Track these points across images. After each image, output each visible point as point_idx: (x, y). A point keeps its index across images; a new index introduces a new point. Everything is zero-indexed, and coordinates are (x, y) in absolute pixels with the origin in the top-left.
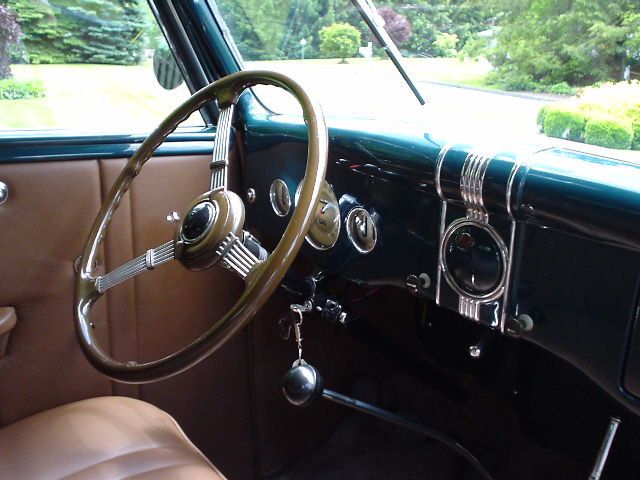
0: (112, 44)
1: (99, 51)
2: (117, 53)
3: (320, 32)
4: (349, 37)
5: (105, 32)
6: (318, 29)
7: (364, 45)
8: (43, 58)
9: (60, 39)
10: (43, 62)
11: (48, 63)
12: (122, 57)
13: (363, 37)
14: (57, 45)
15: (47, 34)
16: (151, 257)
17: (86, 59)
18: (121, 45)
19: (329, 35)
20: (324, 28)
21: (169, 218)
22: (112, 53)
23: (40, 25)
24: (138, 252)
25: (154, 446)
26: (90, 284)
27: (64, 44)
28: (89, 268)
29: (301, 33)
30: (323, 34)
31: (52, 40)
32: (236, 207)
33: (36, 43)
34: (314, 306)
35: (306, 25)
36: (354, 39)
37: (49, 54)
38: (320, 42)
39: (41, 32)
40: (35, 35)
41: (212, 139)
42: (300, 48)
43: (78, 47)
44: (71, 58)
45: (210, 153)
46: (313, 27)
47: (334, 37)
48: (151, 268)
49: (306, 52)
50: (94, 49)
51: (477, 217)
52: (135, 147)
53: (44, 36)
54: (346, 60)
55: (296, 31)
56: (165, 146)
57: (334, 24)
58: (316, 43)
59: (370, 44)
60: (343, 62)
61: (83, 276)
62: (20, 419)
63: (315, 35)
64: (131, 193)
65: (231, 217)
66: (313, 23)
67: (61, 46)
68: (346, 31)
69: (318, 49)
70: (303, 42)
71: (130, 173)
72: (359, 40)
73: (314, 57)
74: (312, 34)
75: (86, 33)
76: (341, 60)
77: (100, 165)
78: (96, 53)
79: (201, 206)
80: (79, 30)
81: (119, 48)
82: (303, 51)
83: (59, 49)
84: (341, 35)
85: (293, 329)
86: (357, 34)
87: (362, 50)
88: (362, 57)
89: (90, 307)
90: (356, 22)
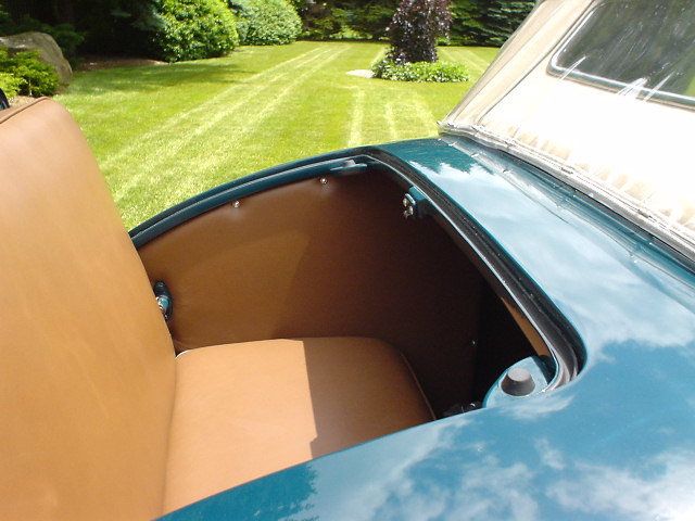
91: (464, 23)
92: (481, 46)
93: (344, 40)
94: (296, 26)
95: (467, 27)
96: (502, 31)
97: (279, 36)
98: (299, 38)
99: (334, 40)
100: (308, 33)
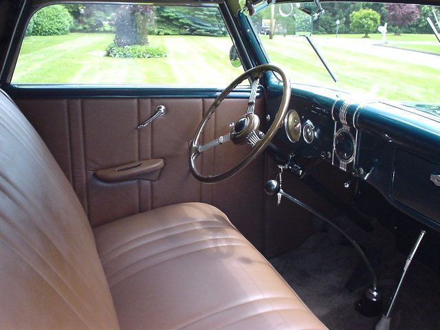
0: (209, 22)
1: (201, 27)
2: (212, 28)
3: (351, 15)
4: (371, 19)
5: (205, 15)
6: (350, 13)
7: (383, 24)
8: (166, 31)
9: (177, 19)
10: (165, 34)
11: (169, 34)
12: (215, 31)
13: (382, 18)
14: (175, 23)
15: (169, 16)
16: (222, 139)
17: (193, 32)
18: (215, 23)
19: (356, 17)
20: (354, 12)
21: (231, 125)
22: (209, 29)
23: (165, 10)
24: (216, 137)
25: (216, 220)
26: (196, 149)
27: (179, 22)
28: (196, 143)
29: (338, 16)
30: (352, 16)
31: (172, 20)
32: (256, 120)
33: (162, 22)
34: (288, 166)
35: (341, 10)
36: (375, 20)
37: (170, 29)
38: (350, 22)
39: (166, 15)
40: (162, 17)
41: (250, 92)
42: (336, 26)
43: (188, 25)
44: (183, 31)
45: (248, 98)
46: (346, 11)
47: (361, 19)
48: (221, 144)
49: (340, 29)
50: (197, 26)
51: (346, 128)
52: (218, 94)
53: (168, 18)
54: (369, 35)
55: (334, 14)
56: (231, 94)
57: (361, 10)
58: (347, 23)
59: (386, 24)
60: (366, 37)
61: (194, 146)
62: (162, 206)
63: (347, 17)
64: (215, 114)
65: (254, 124)
66: (347, 8)
67: (177, 23)
68: (369, 14)
69: (348, 27)
70: (338, 22)
71: (215, 105)
72: (379, 21)
73: (345, 33)
74: (345, 16)
75: (193, 16)
76: (364, 35)
77: (203, 100)
78: (199, 29)
79: (243, 119)
80: (189, 13)
81: (214, 25)
82: (337, 28)
83: (176, 25)
84: (365, 18)
85: (279, 176)
86: (378, 16)
87: (381, 29)
88: (380, 33)
89: (196, 157)
90: (378, 8)
91: (180, 20)
92: (192, 35)
93: (105, 32)
94: (70, 22)
95: (182, 23)
96: (204, 26)
97: (58, 30)
98: (72, 30)
99: (98, 32)
100: (81, 27)
